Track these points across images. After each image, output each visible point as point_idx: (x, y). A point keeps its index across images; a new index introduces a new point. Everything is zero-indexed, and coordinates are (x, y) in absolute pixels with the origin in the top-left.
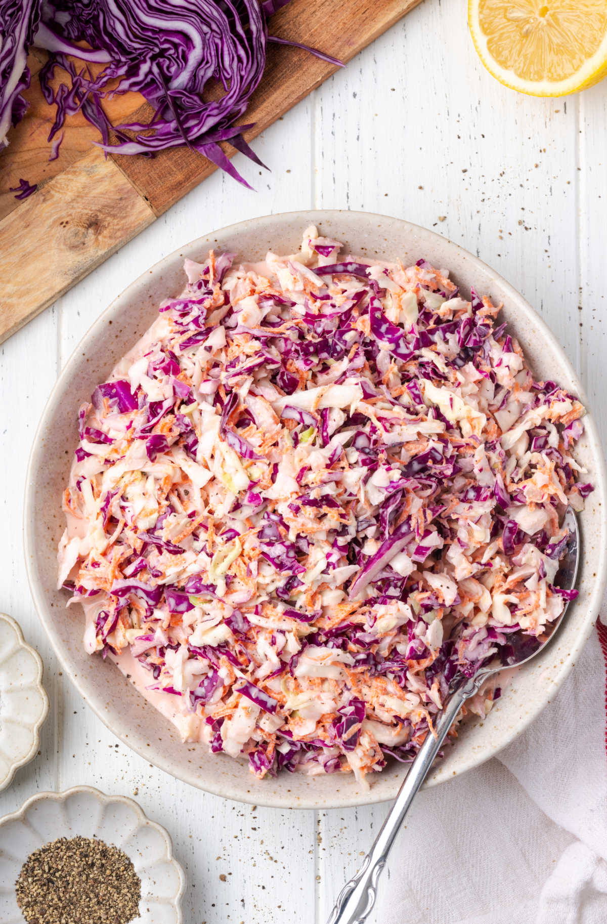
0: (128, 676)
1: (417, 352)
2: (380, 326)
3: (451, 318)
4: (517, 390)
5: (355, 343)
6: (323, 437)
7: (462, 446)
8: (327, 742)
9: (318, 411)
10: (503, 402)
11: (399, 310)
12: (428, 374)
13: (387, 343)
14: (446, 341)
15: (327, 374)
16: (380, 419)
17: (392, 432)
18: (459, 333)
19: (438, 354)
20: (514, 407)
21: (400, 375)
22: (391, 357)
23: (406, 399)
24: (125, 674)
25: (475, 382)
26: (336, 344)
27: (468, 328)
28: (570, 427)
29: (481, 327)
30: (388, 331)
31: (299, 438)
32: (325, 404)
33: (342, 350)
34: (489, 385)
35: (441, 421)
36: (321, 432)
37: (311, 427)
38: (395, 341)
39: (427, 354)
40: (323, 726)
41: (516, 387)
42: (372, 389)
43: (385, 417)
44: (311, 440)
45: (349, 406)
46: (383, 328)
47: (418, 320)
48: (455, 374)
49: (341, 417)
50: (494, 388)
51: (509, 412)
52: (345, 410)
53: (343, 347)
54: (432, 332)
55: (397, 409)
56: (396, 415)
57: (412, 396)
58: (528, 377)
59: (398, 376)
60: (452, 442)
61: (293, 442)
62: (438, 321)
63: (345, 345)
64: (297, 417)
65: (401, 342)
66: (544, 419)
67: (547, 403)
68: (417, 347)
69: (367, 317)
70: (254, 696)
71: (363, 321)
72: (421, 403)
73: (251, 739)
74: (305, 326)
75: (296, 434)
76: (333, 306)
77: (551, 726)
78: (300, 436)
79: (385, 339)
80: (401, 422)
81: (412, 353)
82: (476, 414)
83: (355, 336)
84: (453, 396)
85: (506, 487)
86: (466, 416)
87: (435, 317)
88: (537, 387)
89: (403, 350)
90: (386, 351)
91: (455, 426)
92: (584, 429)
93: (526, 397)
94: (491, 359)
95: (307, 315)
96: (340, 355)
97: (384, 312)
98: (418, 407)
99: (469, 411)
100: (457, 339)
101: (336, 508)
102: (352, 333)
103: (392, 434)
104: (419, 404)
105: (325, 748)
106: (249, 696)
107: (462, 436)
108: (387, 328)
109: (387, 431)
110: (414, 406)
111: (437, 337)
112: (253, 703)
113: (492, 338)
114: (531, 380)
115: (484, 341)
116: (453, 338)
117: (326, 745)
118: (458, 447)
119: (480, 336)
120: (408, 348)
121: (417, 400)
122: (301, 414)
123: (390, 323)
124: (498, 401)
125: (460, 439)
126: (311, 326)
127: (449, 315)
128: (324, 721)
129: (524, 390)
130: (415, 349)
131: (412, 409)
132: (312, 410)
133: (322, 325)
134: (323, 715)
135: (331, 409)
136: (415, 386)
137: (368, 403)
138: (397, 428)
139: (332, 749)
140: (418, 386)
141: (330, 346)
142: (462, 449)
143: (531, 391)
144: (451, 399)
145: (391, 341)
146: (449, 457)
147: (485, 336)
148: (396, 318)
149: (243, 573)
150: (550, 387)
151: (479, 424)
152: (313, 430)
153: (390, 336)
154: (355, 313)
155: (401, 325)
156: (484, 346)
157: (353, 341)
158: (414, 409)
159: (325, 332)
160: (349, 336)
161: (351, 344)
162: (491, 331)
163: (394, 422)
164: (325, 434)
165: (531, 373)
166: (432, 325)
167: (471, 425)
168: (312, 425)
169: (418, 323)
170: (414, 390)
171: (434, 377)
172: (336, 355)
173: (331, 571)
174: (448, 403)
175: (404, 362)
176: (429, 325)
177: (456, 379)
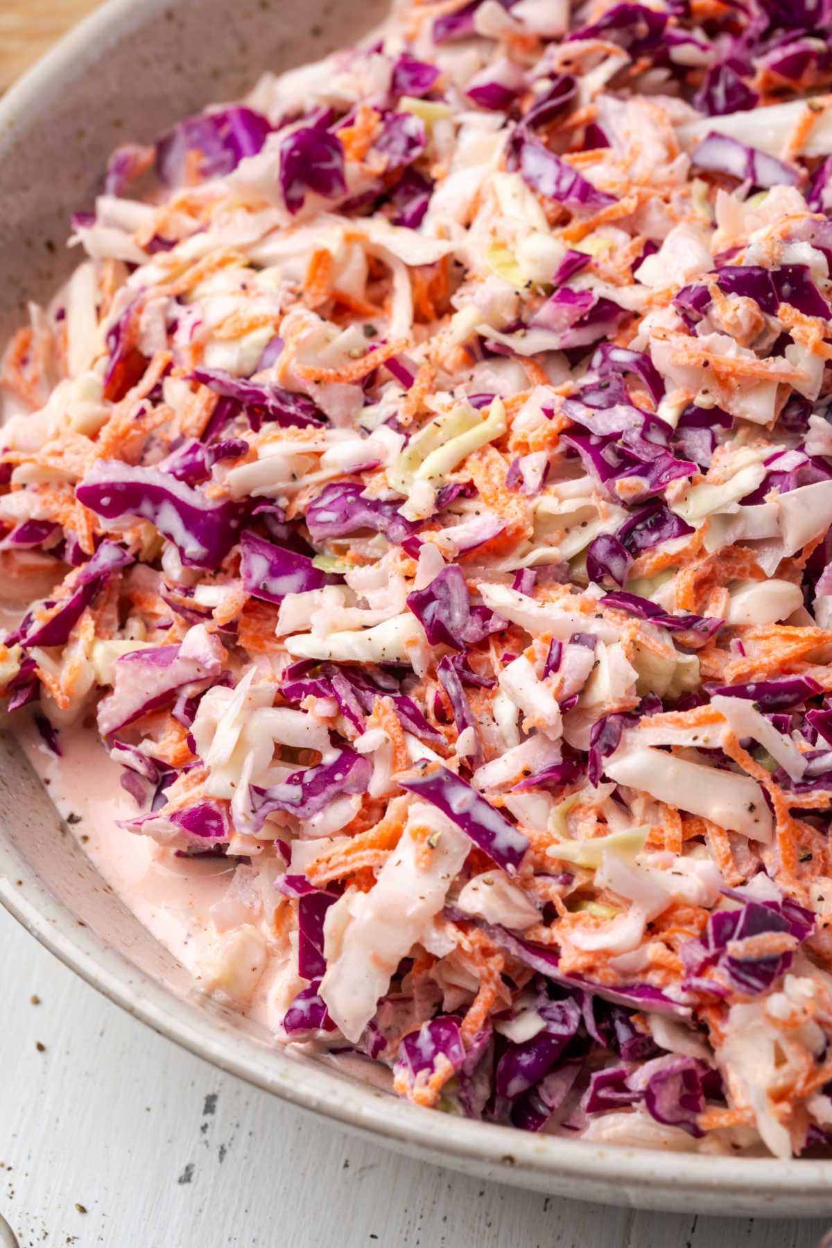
0: (73, 819)
9: (801, 159)
24: (64, 810)
64: (739, 163)
70: (456, 808)
73: (418, 947)
101: (820, 319)
106: (445, 806)
112: (455, 826)
122: (751, 153)
132: (784, 154)
134: (676, 904)
149: (496, 480)
173: (772, 497)
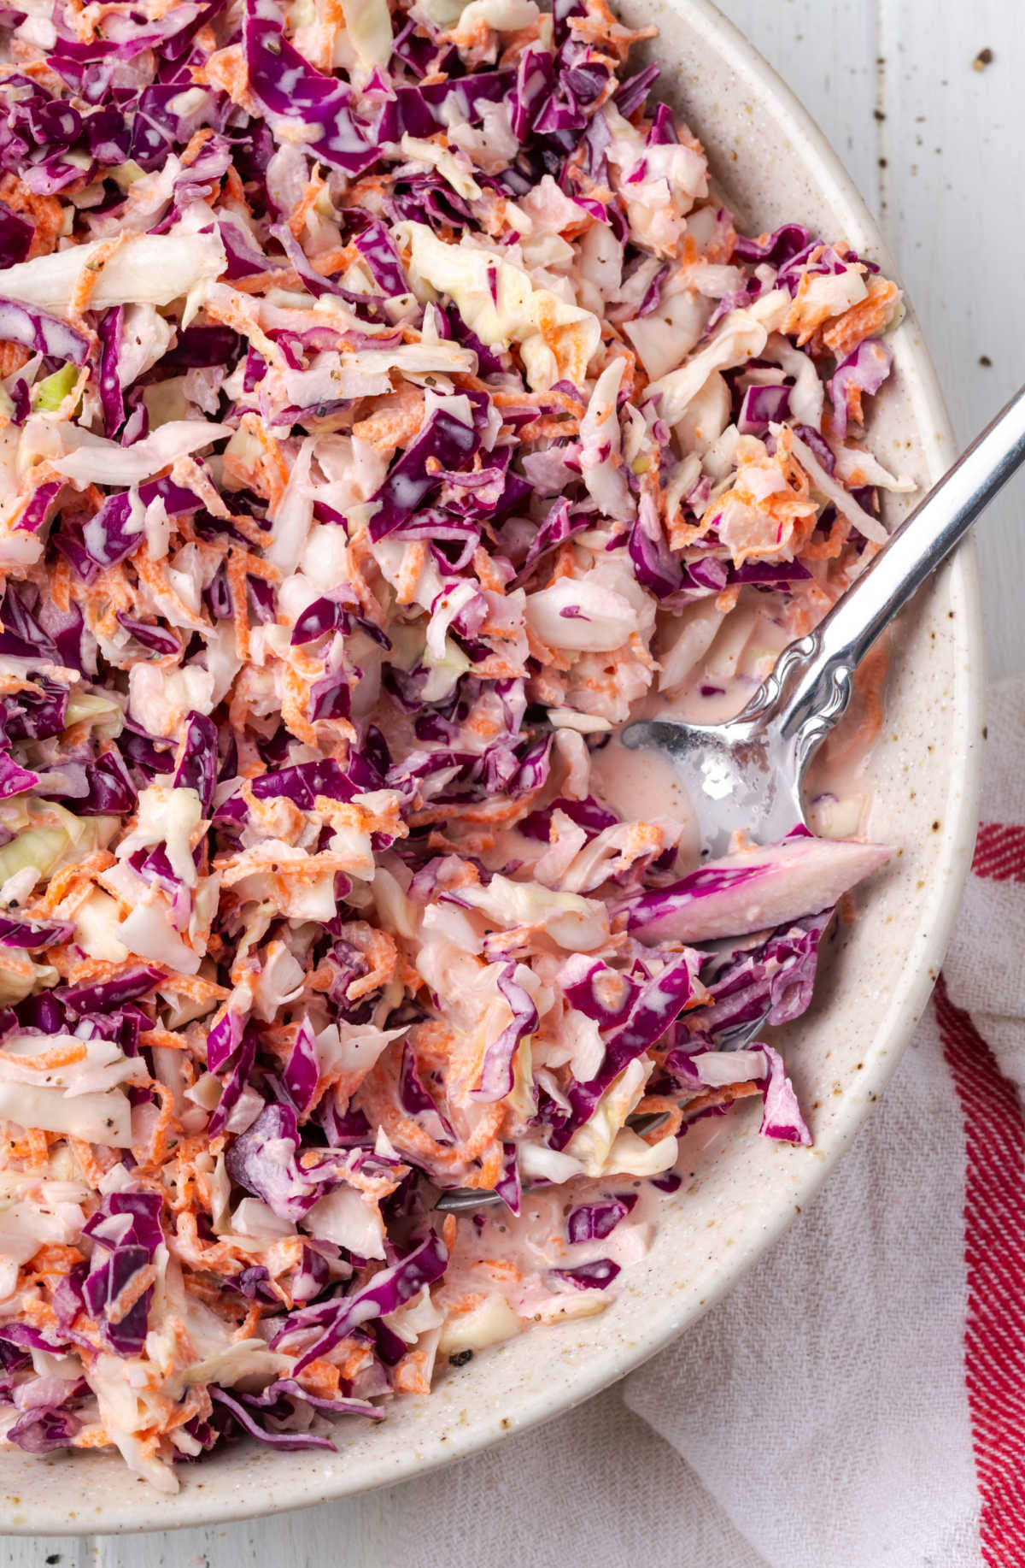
1: (389, 148)
2: (277, 75)
3: (491, 56)
4: (692, 259)
5: (205, 125)
6: (104, 392)
7: (530, 418)
8: (49, 1334)
9: (89, 315)
10: (651, 294)
11: (333, 28)
12: (421, 209)
13: (300, 121)
14: (476, 122)
15: (119, 216)
16: (273, 335)
17: (310, 368)
18: (514, 98)
19: (453, 149)
20: (682, 308)
21: (338, 216)
22: (311, 161)
23: (357, 281)
25: (563, 234)
26: (147, 126)
27: (539, 80)
28: (853, 360)
29: (582, 72)
30: (301, 90)
31: (32, 398)
32: (110, 294)
33: (163, 143)
34: (607, 247)
35: (464, 346)
36: (97, 379)
37: (67, 365)
38: (324, 117)
39: (419, 154)
40: (40, 1284)
41: (688, 250)
42: (251, 249)
43: (291, 328)
44: (69, 403)
45: (181, 301)
46: (288, 82)
47: (394, 59)
48: (502, 210)
49: (158, 333)
50: (620, 255)
51: (669, 321)
52: (170, 314)
53: (168, 136)
54: (436, 94)
55: (326, 304)
56: (323, 322)
57: (372, 270)
58: (721, 225)
59: (331, 219)
60: (497, 405)
61: (13, 406)
62: (454, 65)
63: (173, 129)
64: (25, 331)
65: (342, 120)
66: (774, 335)
67: (786, 289)
68: (390, 133)
69: (238, 51)
71: (228, 63)
72: (399, 289)
74: (54, 80)
75: (22, 386)
76: (139, 19)
77: (801, 1307)
78: (34, 392)
79: (294, 111)
80: (339, 343)
81: (374, 151)
82: (567, 313)
83: (203, 106)
84: (498, 262)
85: (666, 533)
86: (537, 323)
87: (443, 52)
88: (749, 250)
89: (348, 142)
90: (295, 144)
91: (506, 363)
92: (892, 366)
93: (719, 279)
94: (610, 168)
95: (61, 47)
96: (157, 157)
97: (290, 38)
98: (393, 303)
99: (549, 306)
100: (509, 116)
102: (194, 95)
103: (310, 376)
104: (394, 293)
105: (37, 1356)
107: (528, 389)
108: (299, 82)
109: (294, 364)
110: (380, 300)
111: (450, 110)
113: (613, 108)
114: (731, 231)
115: (591, 120)
116: (497, 117)
117: (43, 1345)
118: (518, 421)
119: (577, 98)
120: (361, 137)
121: (390, 282)
122: (36, 322)
123: (308, 68)
124: (634, 292)
125: (524, 395)
126: (73, 80)
127: (488, 47)
128: (45, 1267)
129: (713, 260)
130: (381, 140)
131: (372, 309)
132: (72, 312)
133: (106, 72)
134: (44, 1249)
135: (129, 309)
136: (381, 241)
137: (239, 289)
138: (328, 360)
139: (59, 1357)
140: (390, 241)
141: (129, 132)
142: (529, 427)
143: (731, 262)
144: (492, 273)
145: (308, 116)
146: (490, 449)
147: (592, 98)
148: (327, 50)
150: (791, 243)
151: (578, 347)
152: (75, 376)
153: (307, 103)
154: (204, 42)
155: (343, 74)
156: (590, 135)
157: (199, 121)
158: (381, 308)
159: (114, 95)
160: (182, 105)
161: (192, 126)
162: (612, 85)
163: (317, 342)
164: (109, 384)
165: (729, 215)
166: (434, 73)
167: (555, 353)
168: (69, 356)
169: (391, 69)
170: (378, 252)
171: (440, 216)
172: (144, 155)
174: (484, 285)
175: (351, 174)
176: (425, 74)
177: (506, 225)
